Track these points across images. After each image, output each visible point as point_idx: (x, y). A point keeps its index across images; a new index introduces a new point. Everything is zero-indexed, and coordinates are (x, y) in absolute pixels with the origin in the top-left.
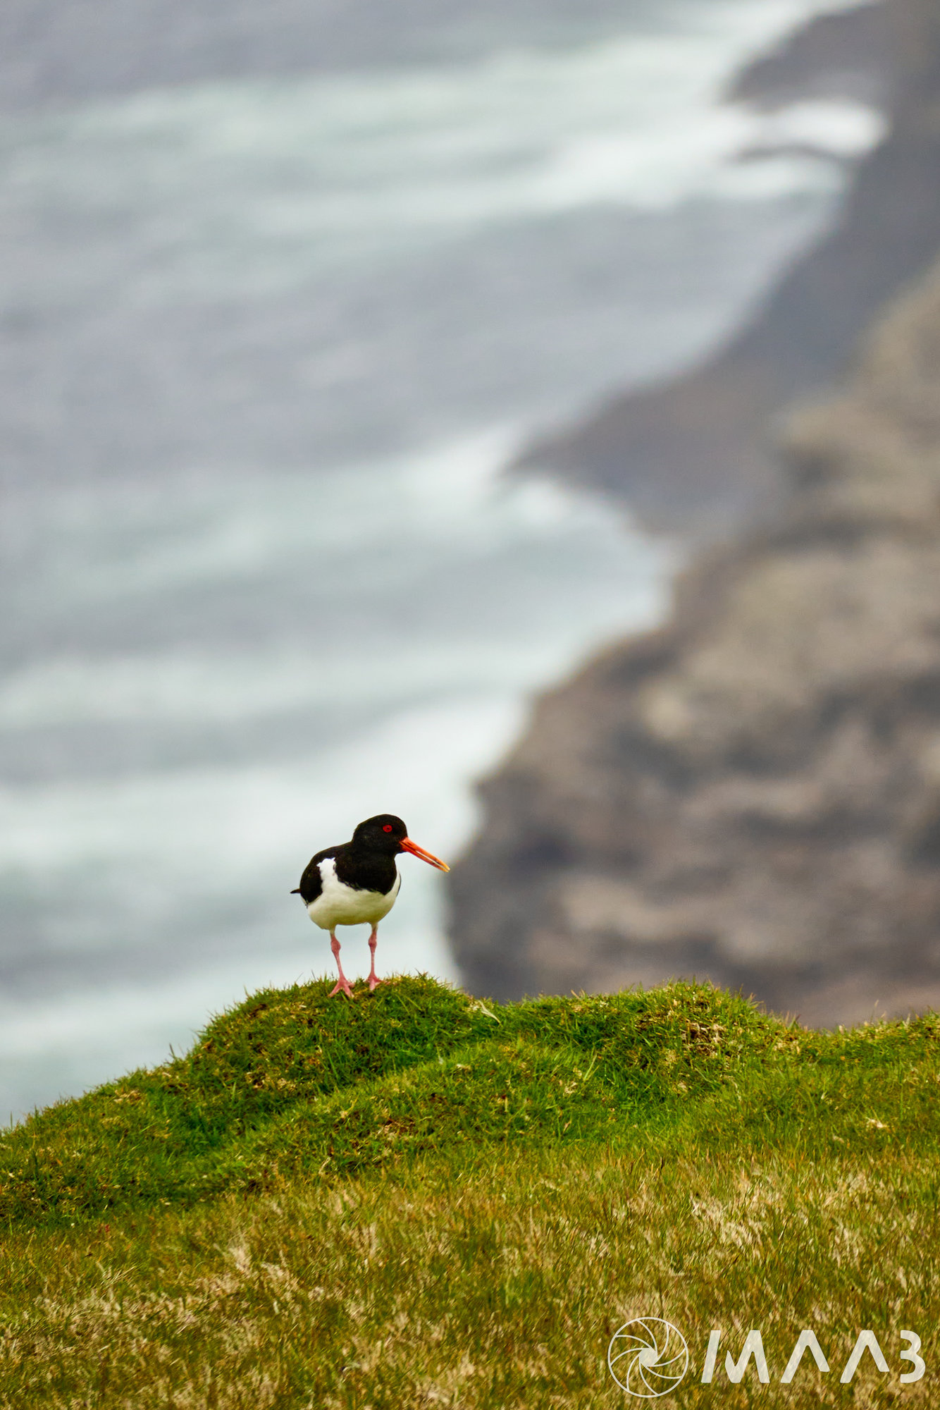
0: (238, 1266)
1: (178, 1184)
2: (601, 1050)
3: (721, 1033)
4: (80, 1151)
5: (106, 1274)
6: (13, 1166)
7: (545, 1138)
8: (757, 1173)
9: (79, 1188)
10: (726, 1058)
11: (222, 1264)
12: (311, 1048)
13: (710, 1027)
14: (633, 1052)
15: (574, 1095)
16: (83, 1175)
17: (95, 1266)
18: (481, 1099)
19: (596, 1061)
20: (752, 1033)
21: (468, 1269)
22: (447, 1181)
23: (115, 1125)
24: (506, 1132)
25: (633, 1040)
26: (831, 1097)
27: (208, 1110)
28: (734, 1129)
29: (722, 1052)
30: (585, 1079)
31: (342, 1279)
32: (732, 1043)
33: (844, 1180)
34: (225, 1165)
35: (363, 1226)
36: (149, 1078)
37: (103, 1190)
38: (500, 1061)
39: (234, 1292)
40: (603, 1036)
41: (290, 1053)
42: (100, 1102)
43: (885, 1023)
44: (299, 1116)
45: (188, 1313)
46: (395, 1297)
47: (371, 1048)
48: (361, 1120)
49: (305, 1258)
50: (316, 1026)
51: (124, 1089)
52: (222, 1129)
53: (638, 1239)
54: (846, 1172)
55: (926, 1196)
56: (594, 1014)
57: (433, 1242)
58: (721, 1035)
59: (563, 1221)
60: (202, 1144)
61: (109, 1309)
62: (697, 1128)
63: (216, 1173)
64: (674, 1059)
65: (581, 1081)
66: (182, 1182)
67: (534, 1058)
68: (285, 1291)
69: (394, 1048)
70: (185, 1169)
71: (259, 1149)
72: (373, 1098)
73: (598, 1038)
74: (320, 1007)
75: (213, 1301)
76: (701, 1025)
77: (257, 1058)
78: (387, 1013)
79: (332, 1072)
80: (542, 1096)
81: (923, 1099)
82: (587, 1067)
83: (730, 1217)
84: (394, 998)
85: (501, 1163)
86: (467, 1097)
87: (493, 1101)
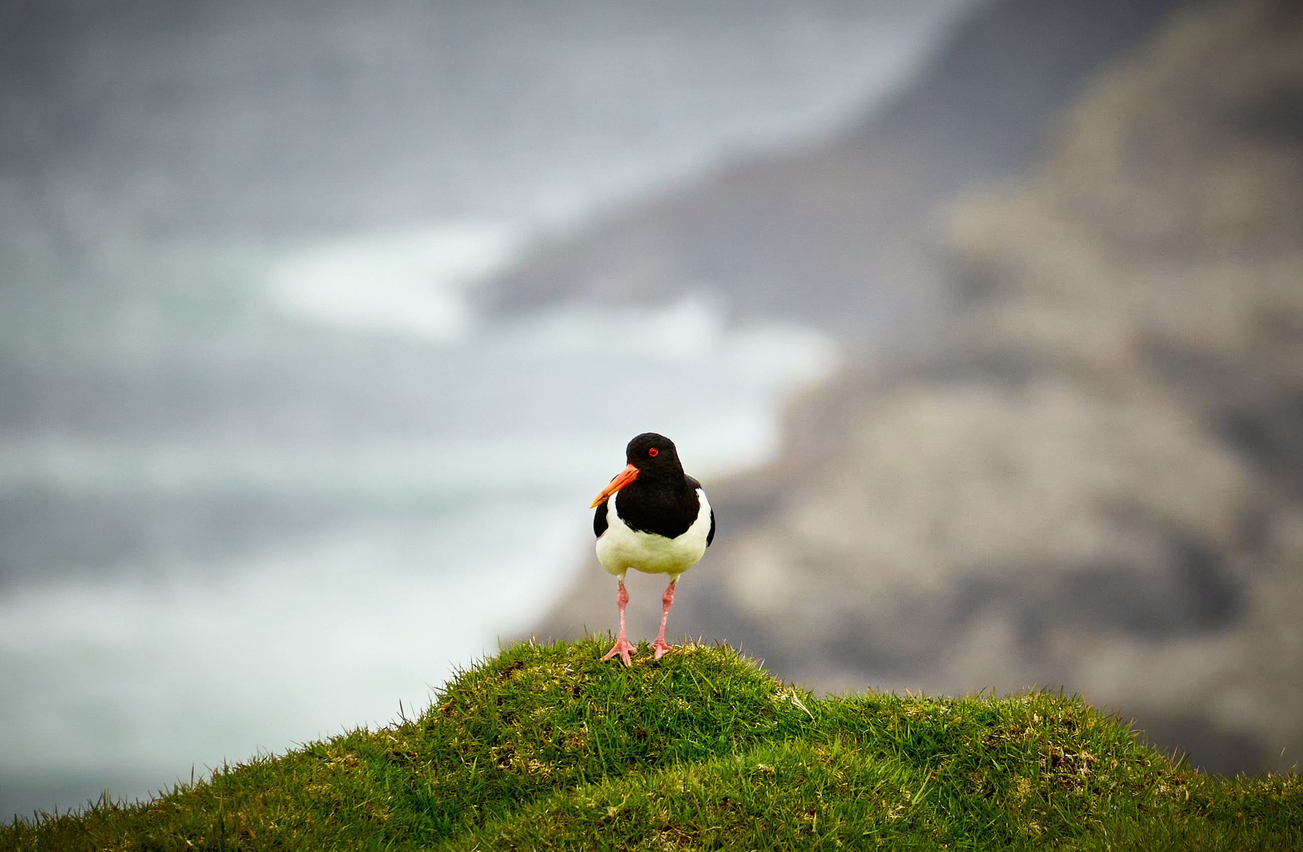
2: (936, 768)
3: (1090, 763)
4: (278, 823)
6: (192, 831)
10: (1094, 797)
12: (576, 723)
13: (1077, 755)
14: (976, 775)
15: (900, 822)
18: (784, 812)
19: (929, 782)
20: (1129, 768)
23: (324, 796)
25: (977, 760)
27: (439, 789)
29: (1089, 788)
30: (914, 802)
32: (1103, 778)
36: (371, 741)
38: (811, 765)
40: (940, 750)
41: (548, 728)
42: (307, 765)
43: (1295, 776)
44: (555, 809)
47: (650, 732)
48: (633, 822)
50: (584, 696)
51: (338, 752)
52: (455, 817)
56: (932, 721)
58: (1089, 767)
60: (429, 832)
64: (1028, 790)
65: (909, 804)
67: (853, 767)
69: (679, 737)
72: (650, 794)
73: (934, 753)
74: (591, 673)
76: (1066, 751)
77: (507, 730)
78: (674, 690)
79: (598, 758)
80: (860, 817)
82: (918, 788)
84: (684, 671)
86: (767, 807)
87: (798, 817)
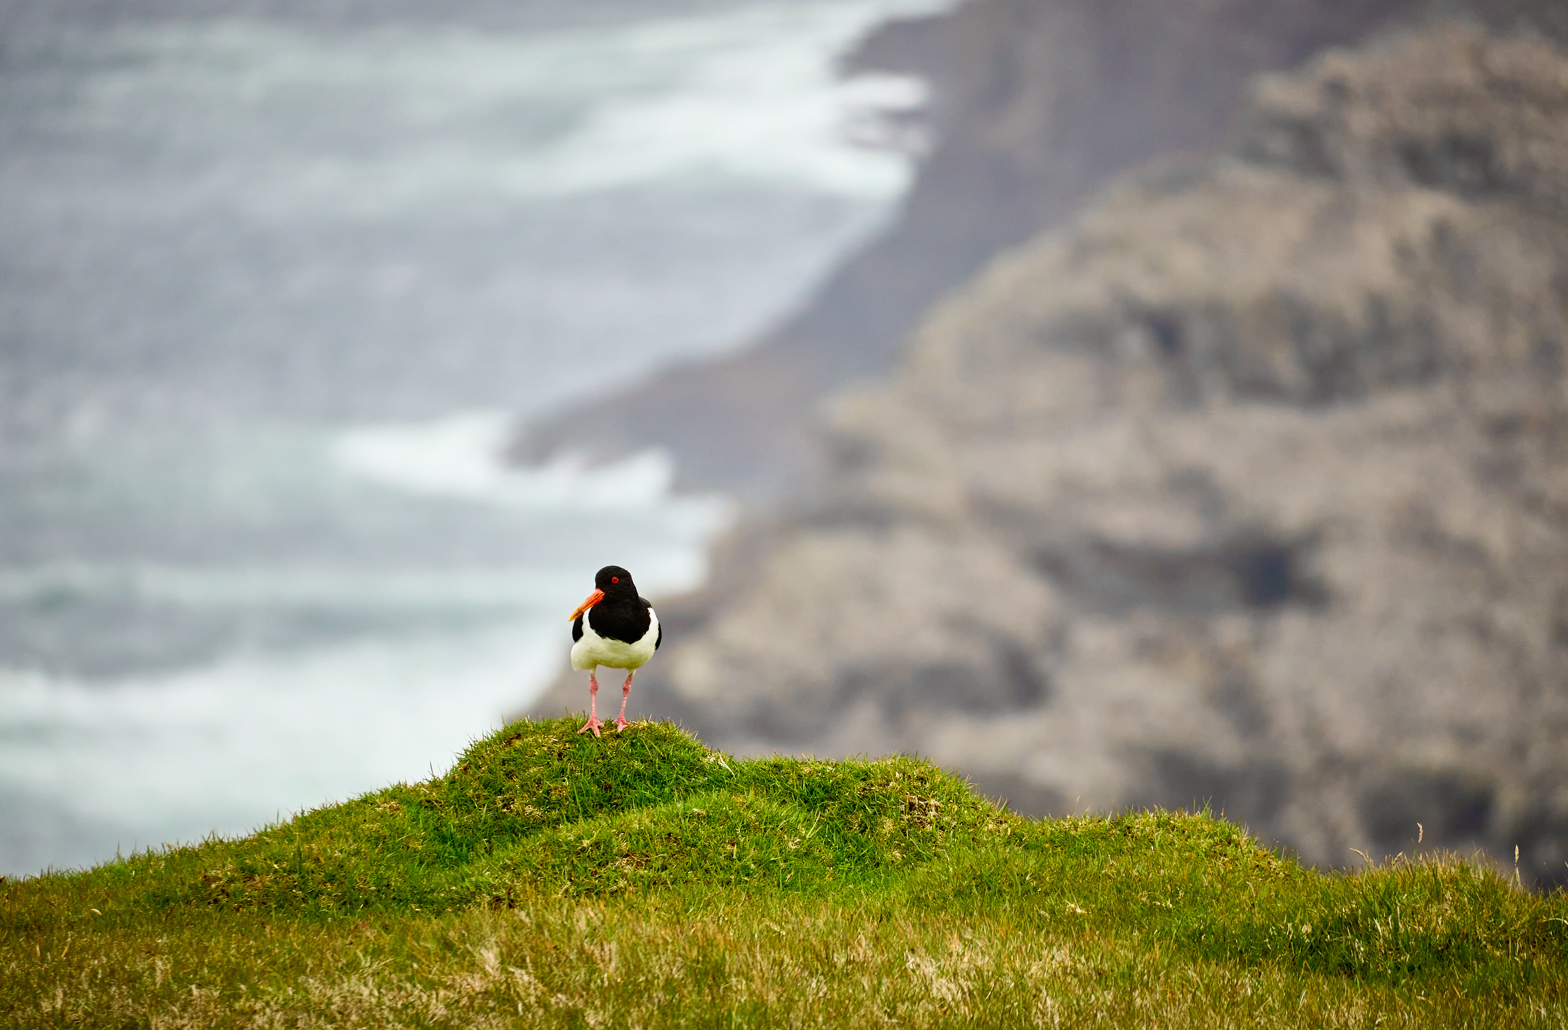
0: (487, 967)
1: (429, 893)
2: (824, 812)
3: (937, 808)
4: (341, 851)
5: (365, 962)
6: (278, 858)
7: (767, 887)
8: (968, 936)
9: (339, 884)
10: (941, 832)
11: (473, 964)
12: (559, 778)
13: (928, 802)
14: (853, 816)
15: (797, 851)
16: (343, 874)
17: (355, 953)
18: (712, 844)
19: (819, 821)
20: (966, 812)
21: (699, 993)
22: (678, 914)
23: (374, 832)
24: (733, 877)
25: (854, 806)
26: (1035, 878)
27: (459, 827)
28: (944, 898)
29: (937, 826)
30: (807, 837)
31: (583, 989)
32: (946, 819)
33: (1049, 952)
34: (473, 879)
35: (605, 943)
36: (409, 791)
37: (360, 890)
38: (732, 809)
39: (483, 990)
40: (827, 798)
41: (539, 782)
42: (362, 809)
43: (1088, 817)
44: (544, 841)
45: (441, 1006)
46: (632, 1010)
47: (614, 786)
48: (601, 851)
49: (549, 966)
50: (565, 759)
51: (385, 799)
52: (471, 847)
53: (857, 984)
54: (1051, 945)
55: (1123, 975)
56: (821, 777)
57: (668, 964)
58: (937, 810)
59: (787, 960)
60: (452, 858)
61: (367, 992)
62: (909, 893)
63: (464, 886)
64: (892, 828)
65: (804, 838)
66: (433, 891)
67: (763, 811)
68: (529, 995)
69: (635, 788)
70: (435, 880)
71: (505, 867)
72: (614, 831)
73: (823, 801)
74: (570, 742)
75: (463, 997)
76: (919, 799)
77: (509, 783)
78: (632, 754)
79: (576, 804)
80: (768, 847)
81: (1119, 891)
82: (811, 825)
83: (942, 973)
84: (639, 741)
85: (728, 904)
86: (700, 840)
87: (723, 847)
